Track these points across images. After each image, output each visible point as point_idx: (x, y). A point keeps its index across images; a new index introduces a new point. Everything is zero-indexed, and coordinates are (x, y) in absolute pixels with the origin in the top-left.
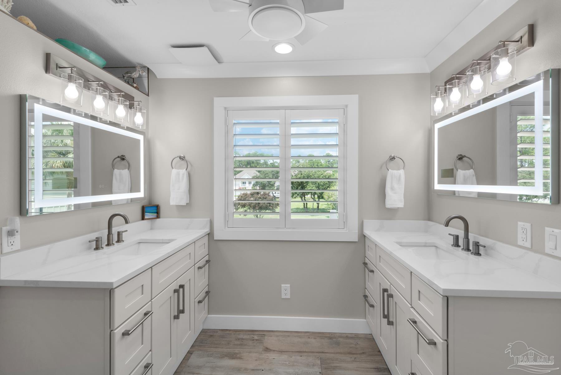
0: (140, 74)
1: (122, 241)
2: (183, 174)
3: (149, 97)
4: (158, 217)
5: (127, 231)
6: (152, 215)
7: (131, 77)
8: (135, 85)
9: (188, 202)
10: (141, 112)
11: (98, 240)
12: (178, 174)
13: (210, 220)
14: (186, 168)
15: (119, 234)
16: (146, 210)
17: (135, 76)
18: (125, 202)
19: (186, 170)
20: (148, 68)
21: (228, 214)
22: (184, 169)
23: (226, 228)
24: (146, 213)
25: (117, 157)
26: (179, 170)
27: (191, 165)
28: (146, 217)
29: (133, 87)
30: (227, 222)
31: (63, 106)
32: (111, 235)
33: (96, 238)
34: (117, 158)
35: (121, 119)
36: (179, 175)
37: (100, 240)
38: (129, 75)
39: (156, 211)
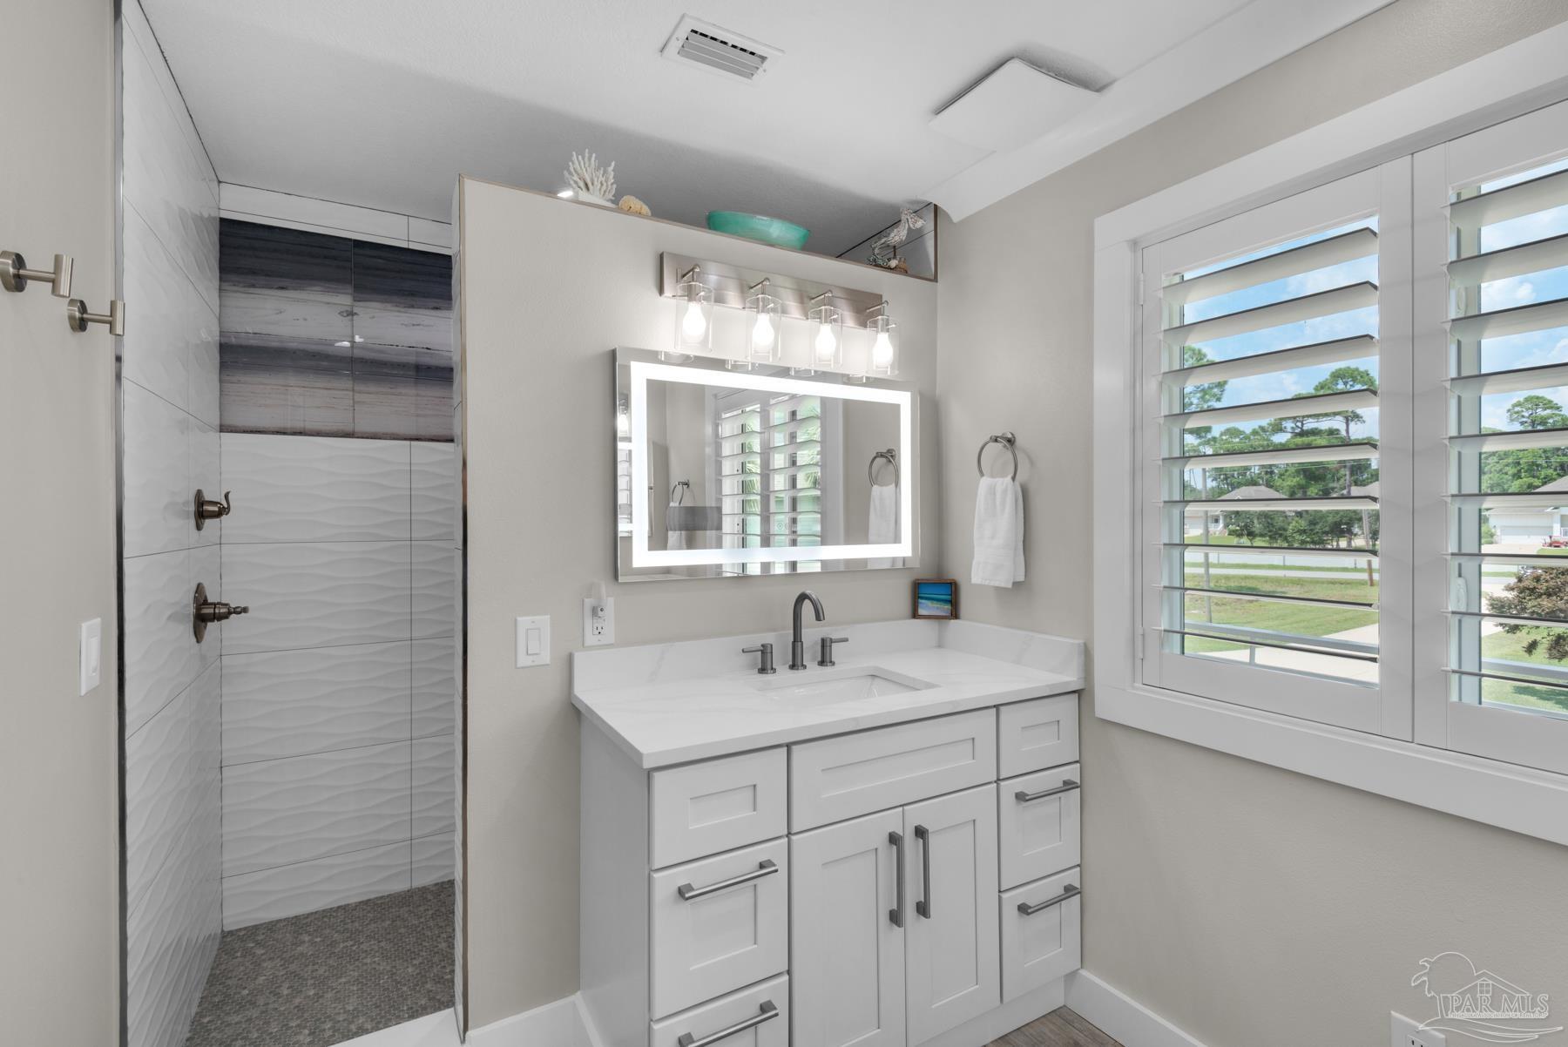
0: (909, 228)
1: (831, 662)
2: (1005, 491)
3: (939, 285)
4: (955, 615)
5: (846, 640)
6: (938, 608)
7: (888, 246)
8: (893, 263)
9: (1021, 578)
10: (888, 330)
11: (765, 651)
12: (992, 491)
13: (1085, 644)
14: (1012, 474)
15: (825, 644)
16: (924, 591)
17: (897, 238)
18: (887, 566)
19: (1014, 478)
20: (936, 207)
21: (1143, 635)
22: (1006, 476)
23: (1136, 685)
24: (923, 601)
25: (875, 455)
26: (997, 479)
27: (1032, 463)
28: (921, 612)
29: (889, 269)
30: (1138, 662)
31: (695, 357)
32: (799, 643)
33: (763, 646)
34: (875, 458)
35: (830, 361)
36: (995, 494)
37: (769, 651)
38: (883, 241)
39: (948, 597)
